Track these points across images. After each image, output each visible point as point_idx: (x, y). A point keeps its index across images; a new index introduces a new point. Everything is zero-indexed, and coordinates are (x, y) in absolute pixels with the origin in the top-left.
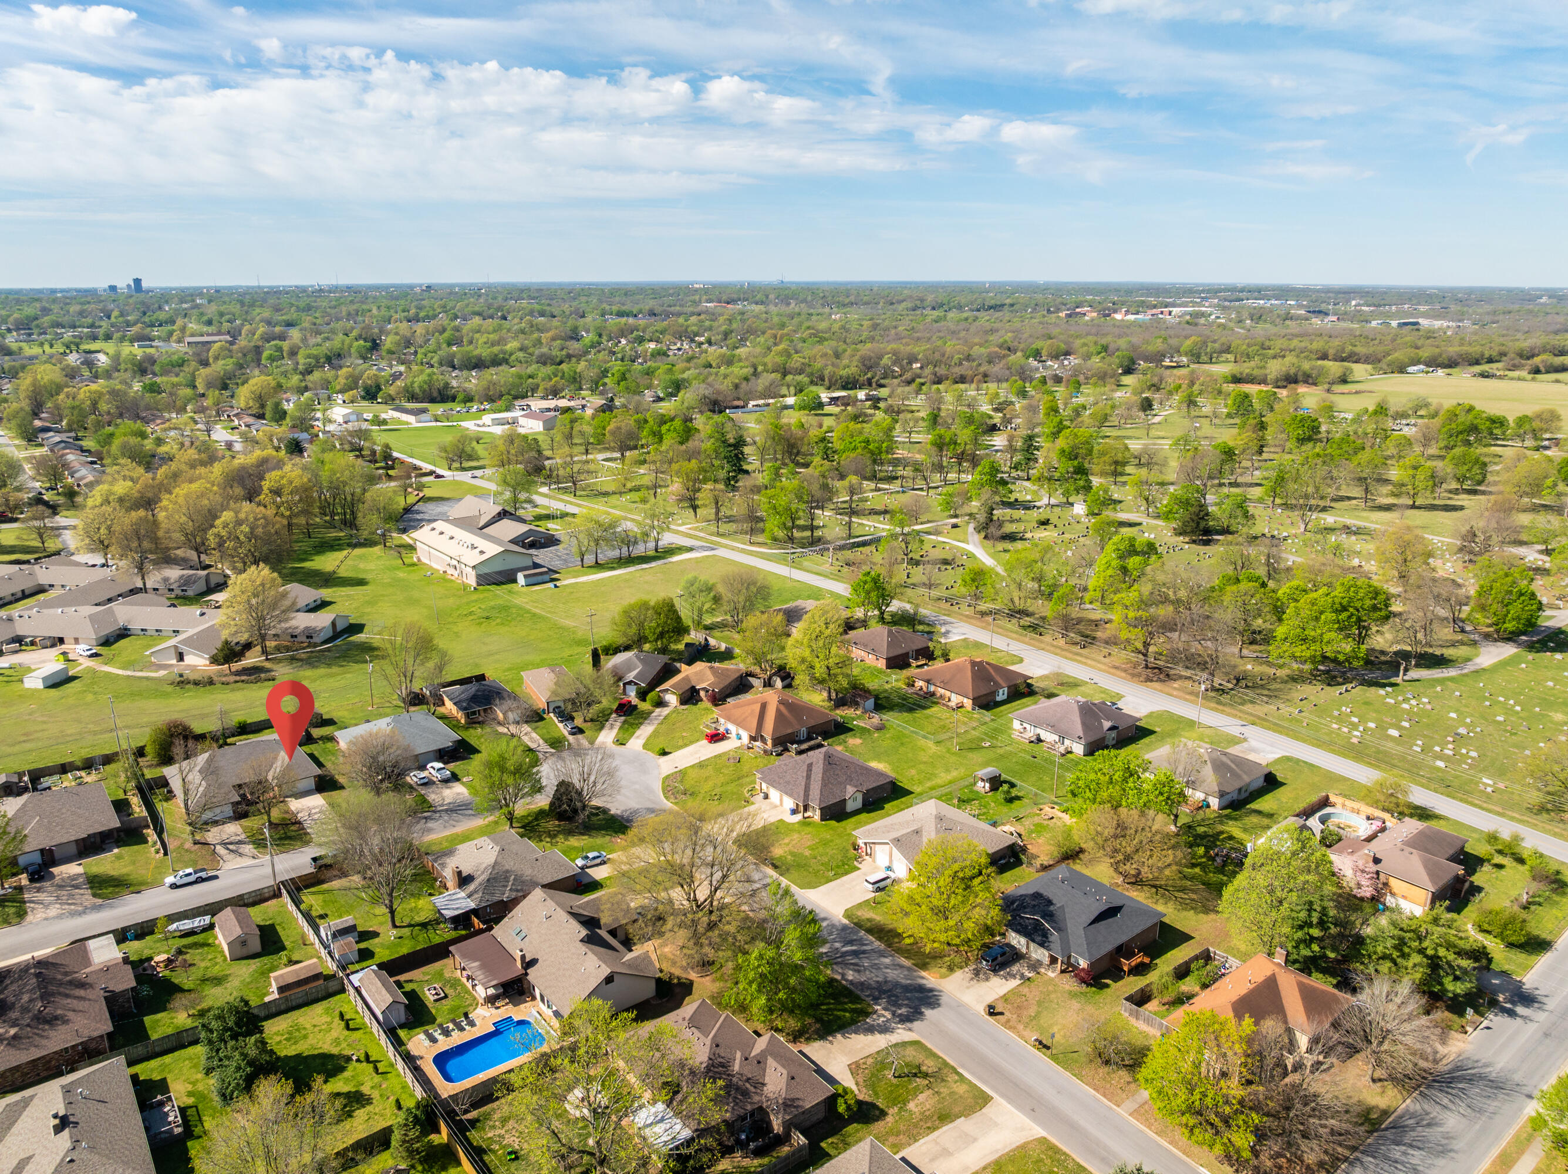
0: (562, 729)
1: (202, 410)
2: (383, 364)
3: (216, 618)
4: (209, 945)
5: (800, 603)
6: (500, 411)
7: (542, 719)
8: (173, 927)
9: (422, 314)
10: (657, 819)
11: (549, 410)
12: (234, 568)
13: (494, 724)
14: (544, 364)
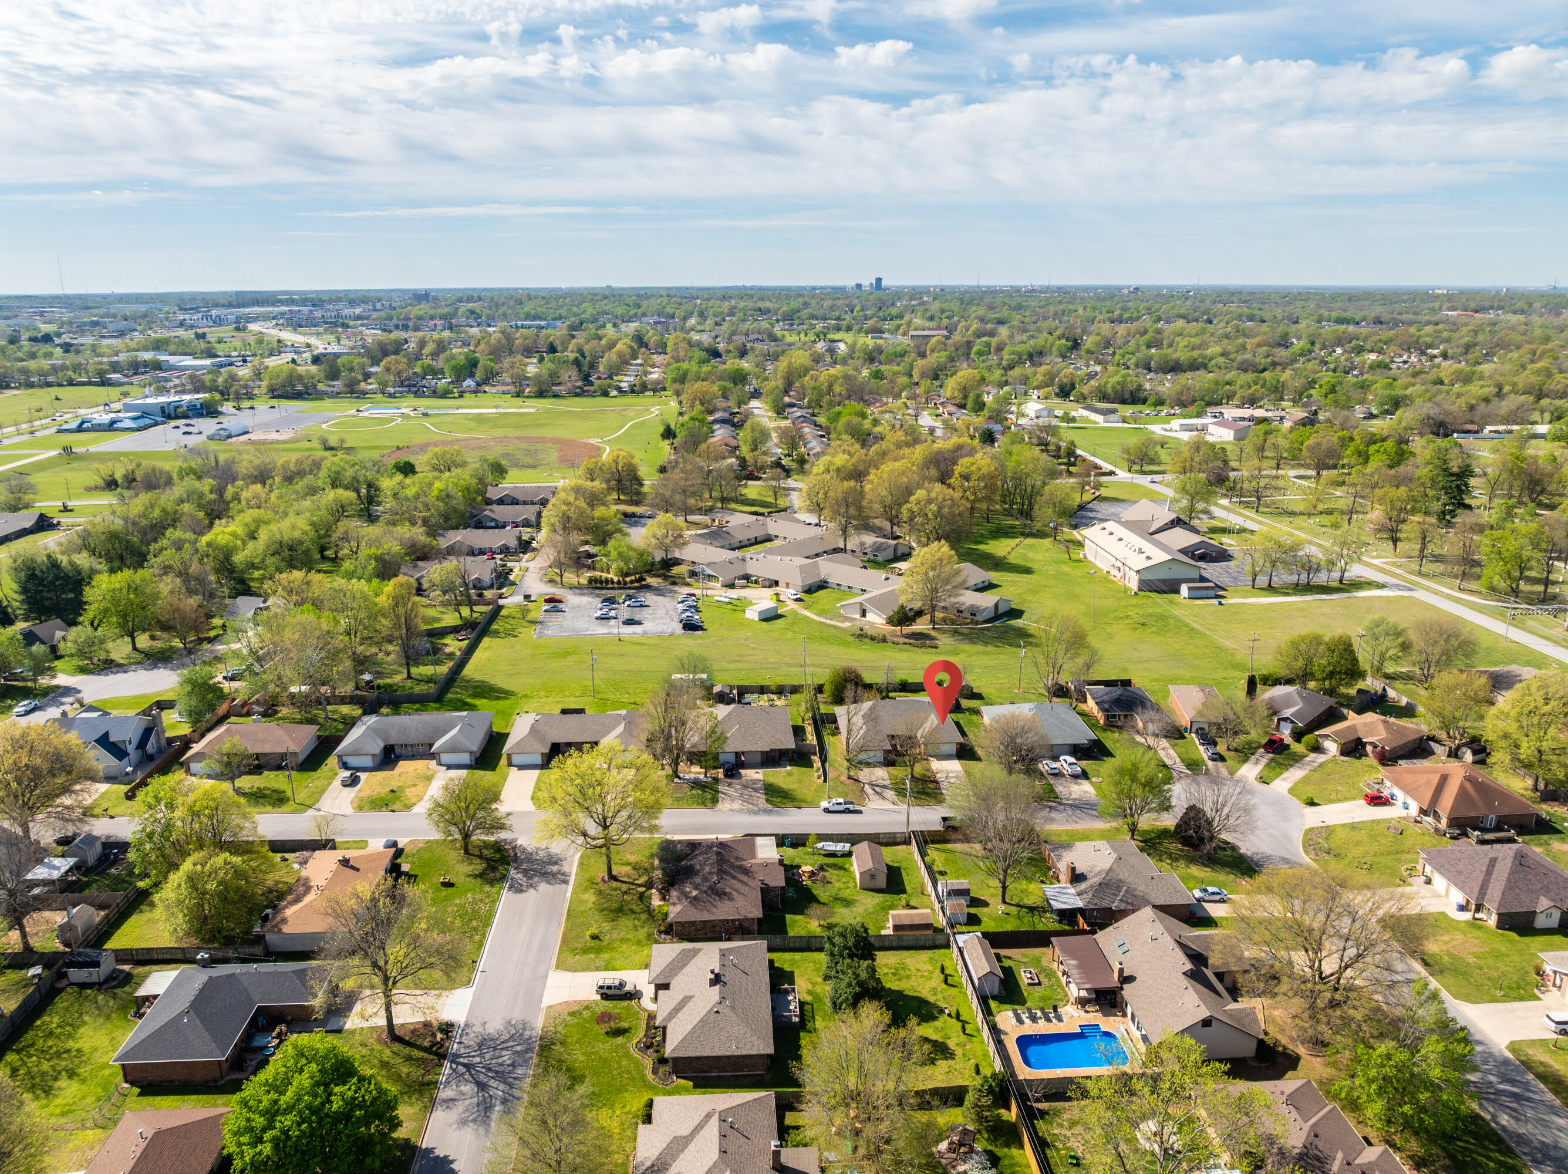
0: (1203, 752)
1: (913, 397)
2: (1080, 363)
3: (897, 584)
4: (845, 869)
5: (1514, 668)
6: (1191, 417)
7: (1183, 737)
8: (820, 845)
9: (1126, 316)
10: (1290, 872)
11: (1243, 419)
12: (919, 542)
13: (1132, 732)
14: (1245, 371)
